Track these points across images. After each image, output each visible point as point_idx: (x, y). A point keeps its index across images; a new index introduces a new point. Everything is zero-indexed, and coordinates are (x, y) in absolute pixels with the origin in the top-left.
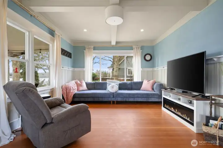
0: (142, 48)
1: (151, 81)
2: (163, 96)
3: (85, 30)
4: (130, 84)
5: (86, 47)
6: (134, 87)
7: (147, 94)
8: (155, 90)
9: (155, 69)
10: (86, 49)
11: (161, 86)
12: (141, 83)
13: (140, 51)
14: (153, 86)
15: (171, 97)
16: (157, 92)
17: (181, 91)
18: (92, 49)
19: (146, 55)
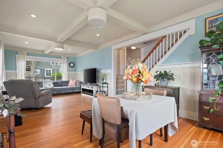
0: (68, 58)
1: (75, 81)
2: (82, 88)
3: (26, 43)
4: (60, 83)
5: (19, 52)
6: (63, 84)
7: (73, 88)
8: (77, 85)
9: (77, 73)
10: (19, 54)
11: (81, 83)
12: (68, 82)
13: (66, 60)
14: (76, 83)
15: (85, 87)
16: (78, 86)
17: (89, 84)
18: (26, 55)
19: (70, 63)
